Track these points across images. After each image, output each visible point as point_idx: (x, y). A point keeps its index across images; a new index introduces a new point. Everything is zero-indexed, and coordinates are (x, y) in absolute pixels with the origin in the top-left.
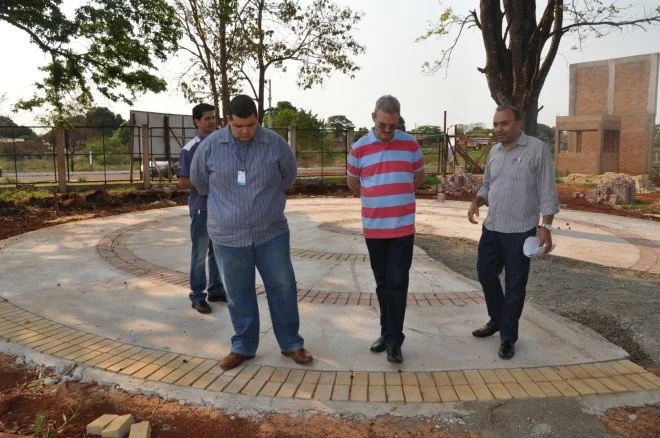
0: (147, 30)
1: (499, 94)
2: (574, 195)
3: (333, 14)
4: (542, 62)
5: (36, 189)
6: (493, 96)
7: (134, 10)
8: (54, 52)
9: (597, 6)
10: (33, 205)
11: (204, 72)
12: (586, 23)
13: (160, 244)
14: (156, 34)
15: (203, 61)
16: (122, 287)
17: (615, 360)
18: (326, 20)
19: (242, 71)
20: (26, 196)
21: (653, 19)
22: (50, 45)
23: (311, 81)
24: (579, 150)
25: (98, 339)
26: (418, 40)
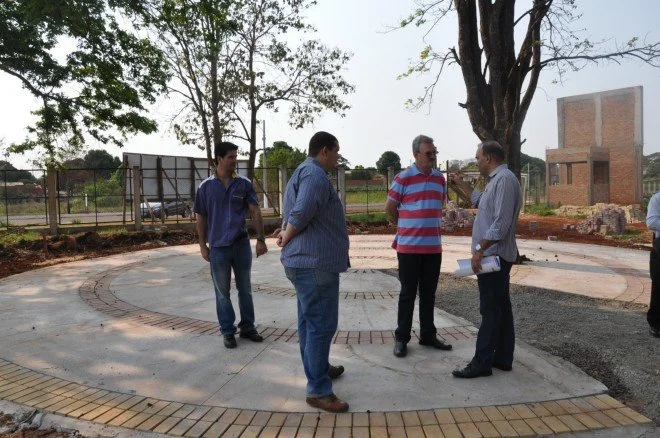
0: (136, 74)
1: (480, 128)
2: (565, 227)
3: (323, 55)
4: (522, 96)
5: (26, 231)
6: (475, 130)
7: (124, 54)
8: (46, 97)
9: (574, 41)
10: (23, 248)
11: (197, 114)
12: (562, 58)
13: (145, 284)
14: (145, 77)
15: (195, 103)
16: (99, 329)
17: (594, 395)
18: (316, 61)
19: (234, 112)
20: (16, 239)
21: (627, 53)
22: (41, 90)
23: (303, 121)
24: (570, 182)
25: (62, 384)
26: (399, 77)
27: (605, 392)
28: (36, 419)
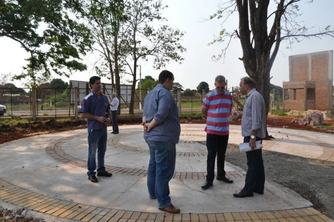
0: (77, 41)
1: (250, 71)
2: (292, 122)
3: (171, 33)
4: (271, 55)
5: (21, 119)
7: (71, 31)
8: (32, 52)
9: (298, 27)
10: (19, 127)
11: (107, 61)
12: (292, 35)
13: (79, 147)
14: (81, 42)
15: (106, 56)
16: (55, 168)
17: (306, 208)
18: (167, 36)
19: (125, 61)
20: (16, 122)
21: (324, 33)
22: (30, 48)
23: (160, 66)
24: (295, 98)
25: (37, 195)
26: (209, 44)
27: (312, 206)
28: (23, 213)
